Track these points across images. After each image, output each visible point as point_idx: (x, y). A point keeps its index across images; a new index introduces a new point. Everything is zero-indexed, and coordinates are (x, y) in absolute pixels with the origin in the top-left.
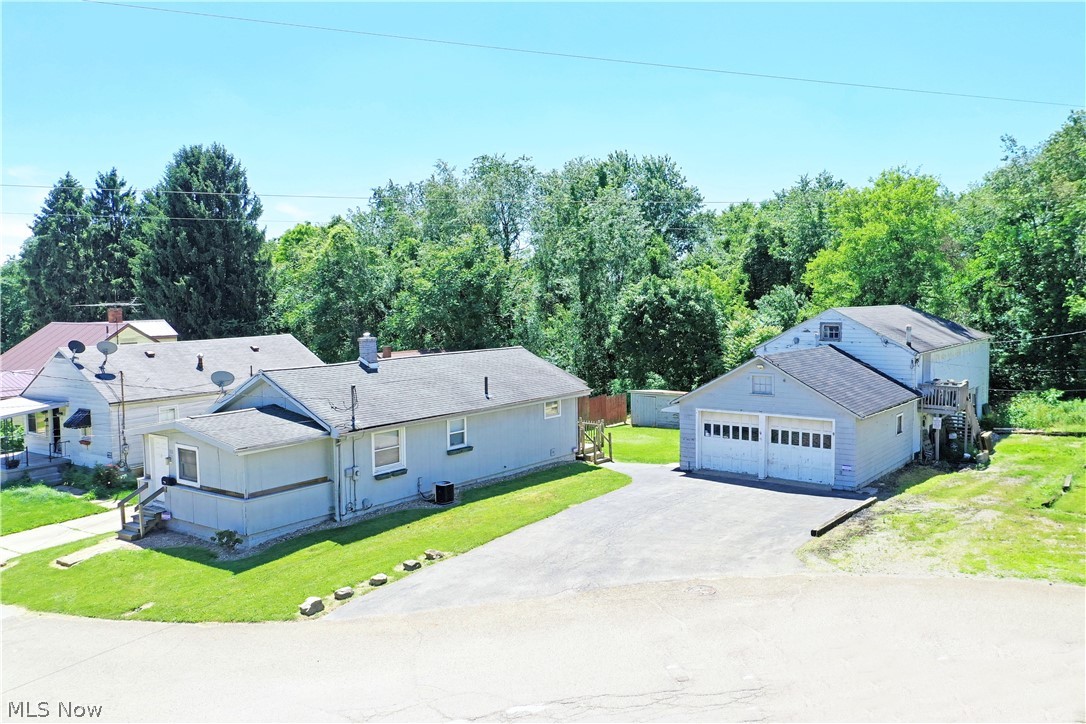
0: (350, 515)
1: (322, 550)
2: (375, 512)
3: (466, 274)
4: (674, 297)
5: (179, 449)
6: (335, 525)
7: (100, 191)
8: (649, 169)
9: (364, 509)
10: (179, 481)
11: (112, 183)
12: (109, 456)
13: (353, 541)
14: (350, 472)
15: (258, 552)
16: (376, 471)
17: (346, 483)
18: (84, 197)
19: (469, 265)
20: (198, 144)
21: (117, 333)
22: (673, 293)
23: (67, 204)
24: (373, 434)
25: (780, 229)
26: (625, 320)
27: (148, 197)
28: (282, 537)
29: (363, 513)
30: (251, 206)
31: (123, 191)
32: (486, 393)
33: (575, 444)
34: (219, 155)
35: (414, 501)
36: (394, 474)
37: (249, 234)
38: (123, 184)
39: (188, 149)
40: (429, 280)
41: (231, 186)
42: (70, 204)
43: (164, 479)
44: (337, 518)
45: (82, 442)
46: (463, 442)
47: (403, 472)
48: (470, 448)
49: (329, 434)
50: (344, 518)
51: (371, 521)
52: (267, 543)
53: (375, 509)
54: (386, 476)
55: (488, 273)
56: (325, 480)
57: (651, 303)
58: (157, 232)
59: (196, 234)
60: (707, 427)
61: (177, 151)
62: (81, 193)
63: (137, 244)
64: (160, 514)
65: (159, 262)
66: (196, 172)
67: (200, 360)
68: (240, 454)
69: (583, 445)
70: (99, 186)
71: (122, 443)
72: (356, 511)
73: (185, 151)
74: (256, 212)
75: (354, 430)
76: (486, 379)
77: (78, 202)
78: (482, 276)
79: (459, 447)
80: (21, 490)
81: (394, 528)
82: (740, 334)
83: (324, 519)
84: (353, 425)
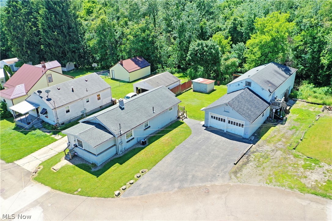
0: (121, 152)
1: (116, 167)
2: (127, 150)
3: (143, 35)
4: (207, 47)
6: (118, 156)
9: (124, 150)
10: (78, 146)
12: (54, 122)
13: (123, 163)
14: (120, 143)
15: (101, 167)
16: (127, 141)
17: (120, 146)
19: (144, 31)
21: (45, 72)
22: (207, 46)
25: (241, 21)
26: (192, 54)
28: (106, 161)
32: (153, 111)
35: (136, 144)
36: (131, 140)
40: (132, 36)
43: (74, 145)
45: (46, 117)
47: (133, 138)
48: (150, 127)
49: (115, 136)
50: (120, 154)
52: (103, 164)
54: (129, 141)
56: (114, 145)
57: (200, 50)
60: (212, 117)
64: (74, 153)
67: (73, 89)
69: (179, 114)
71: (57, 118)
75: (121, 135)
78: (148, 35)
79: (147, 127)
80: (33, 132)
82: (226, 60)
83: (115, 154)
84: (121, 133)
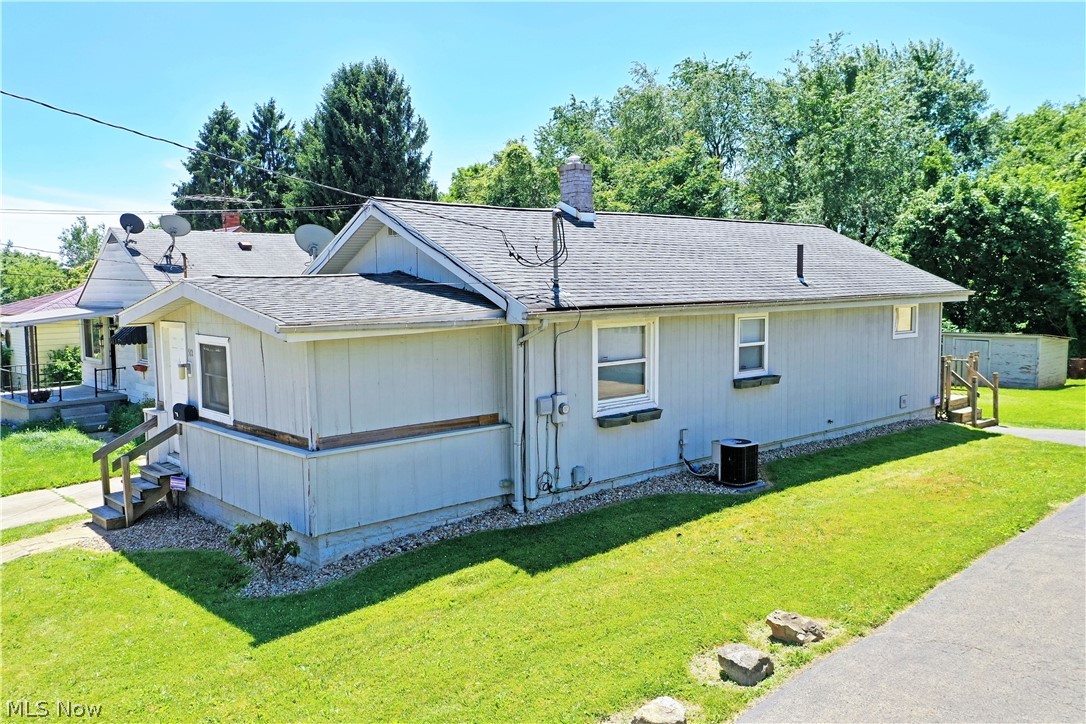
0: (547, 500)
1: (485, 584)
2: (597, 496)
4: (994, 202)
5: (201, 345)
6: (514, 522)
7: (257, 124)
8: (917, 58)
9: (574, 488)
10: (203, 413)
11: (269, 115)
13: (558, 563)
14: (546, 406)
15: (338, 577)
16: (599, 408)
17: (538, 430)
18: (240, 130)
20: (358, 63)
22: (994, 198)
23: (221, 136)
24: (596, 325)
26: (913, 239)
27: (306, 127)
28: (398, 542)
29: (572, 495)
30: (415, 131)
31: (281, 125)
32: (800, 275)
33: (935, 391)
34: (380, 70)
35: (672, 477)
36: (636, 417)
37: (413, 162)
38: (281, 117)
39: (348, 68)
40: (626, 202)
41: (391, 106)
42: (224, 137)
43: (177, 407)
44: (519, 506)
45: (137, 368)
46: (761, 365)
47: (655, 414)
48: (772, 379)
49: (504, 315)
50: (534, 506)
51: (594, 515)
52: (363, 554)
53: (596, 489)
54: (621, 419)
55: (706, 191)
56: (493, 420)
57: (958, 214)
58: (311, 163)
59: (353, 163)
61: (336, 71)
62: (236, 126)
63: (293, 179)
64: (167, 478)
65: (313, 197)
66: (355, 93)
68: (293, 338)
69: (949, 394)
70: (258, 120)
72: (557, 492)
73: (344, 70)
74: (421, 138)
75: (558, 308)
76: (800, 248)
77: (233, 135)
79: (755, 374)
81: (647, 533)
83: (491, 505)
84: (556, 298)
